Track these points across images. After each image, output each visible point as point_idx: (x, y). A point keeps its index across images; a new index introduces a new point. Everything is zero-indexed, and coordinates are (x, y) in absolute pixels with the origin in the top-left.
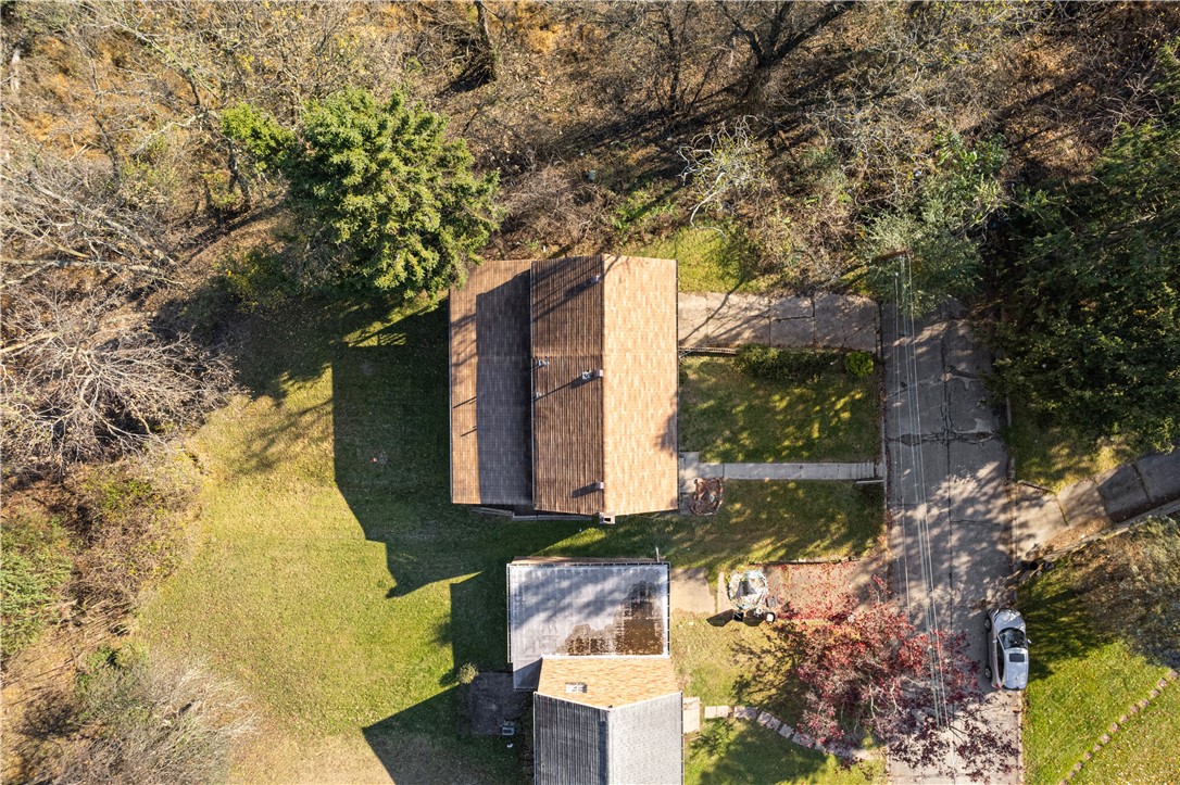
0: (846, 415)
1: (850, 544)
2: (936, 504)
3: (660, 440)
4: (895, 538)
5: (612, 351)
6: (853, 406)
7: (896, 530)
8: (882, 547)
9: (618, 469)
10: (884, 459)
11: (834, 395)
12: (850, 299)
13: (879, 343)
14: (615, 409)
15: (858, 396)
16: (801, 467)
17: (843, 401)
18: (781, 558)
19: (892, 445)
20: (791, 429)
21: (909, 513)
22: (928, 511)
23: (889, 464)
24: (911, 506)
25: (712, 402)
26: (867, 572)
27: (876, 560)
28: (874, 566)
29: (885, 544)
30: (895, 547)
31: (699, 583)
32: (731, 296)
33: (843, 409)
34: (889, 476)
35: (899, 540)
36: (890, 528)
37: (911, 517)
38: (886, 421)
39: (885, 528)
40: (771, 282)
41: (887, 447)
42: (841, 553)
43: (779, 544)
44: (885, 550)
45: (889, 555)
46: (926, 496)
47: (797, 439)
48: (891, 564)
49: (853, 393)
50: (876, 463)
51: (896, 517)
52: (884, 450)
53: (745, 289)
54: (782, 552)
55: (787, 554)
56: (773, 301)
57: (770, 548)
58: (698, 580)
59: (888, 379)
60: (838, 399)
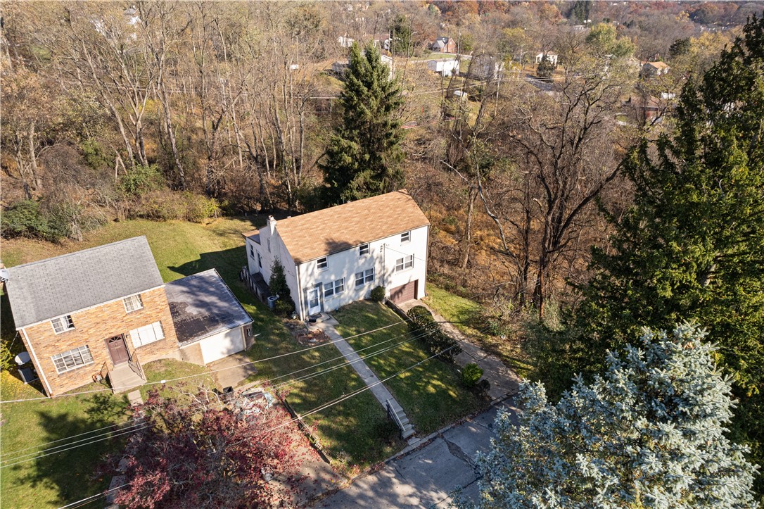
0: (431, 389)
1: (335, 443)
2: (421, 498)
3: (331, 241)
4: (364, 482)
5: (363, 203)
6: (442, 393)
7: (372, 479)
8: (350, 475)
9: (303, 222)
10: (425, 440)
11: (438, 375)
12: (510, 372)
13: (501, 399)
14: (335, 212)
15: (452, 393)
16: (372, 376)
17: (439, 383)
18: (293, 404)
19: (439, 440)
20: (393, 361)
21: (395, 480)
22: (411, 496)
23: (424, 445)
24: (403, 479)
25: (375, 317)
26: (318, 474)
27: (334, 476)
28: (327, 477)
29: (353, 476)
30: (357, 486)
31: (244, 374)
32: (448, 324)
33: (434, 386)
34: (413, 450)
35: (365, 486)
36: (370, 473)
37: (393, 484)
38: (454, 428)
39: (368, 468)
40: (474, 333)
41: (435, 438)
42: (322, 442)
43: (303, 394)
44: (349, 478)
45: (344, 484)
46: (420, 485)
47: (389, 366)
48: (337, 491)
49: (451, 388)
50: (416, 435)
51: (384, 473)
52: (431, 436)
53: (458, 326)
54: (297, 401)
55: (298, 405)
56: (465, 341)
57: (296, 391)
58: (246, 372)
59: (484, 415)
60: (438, 380)
